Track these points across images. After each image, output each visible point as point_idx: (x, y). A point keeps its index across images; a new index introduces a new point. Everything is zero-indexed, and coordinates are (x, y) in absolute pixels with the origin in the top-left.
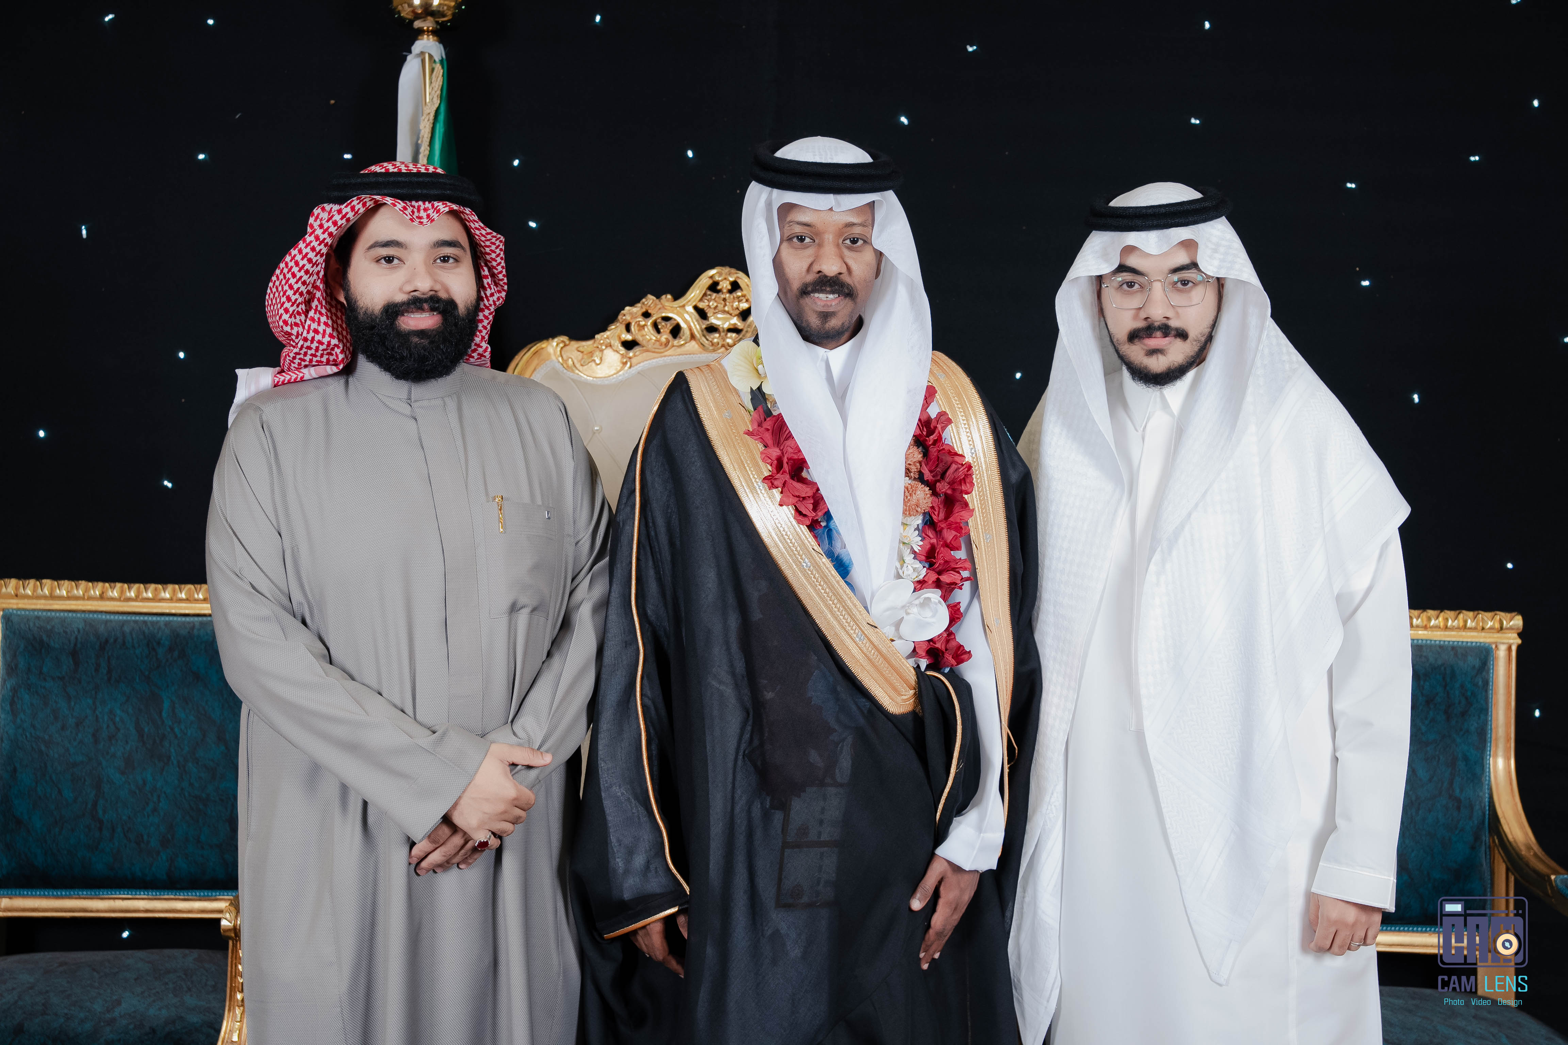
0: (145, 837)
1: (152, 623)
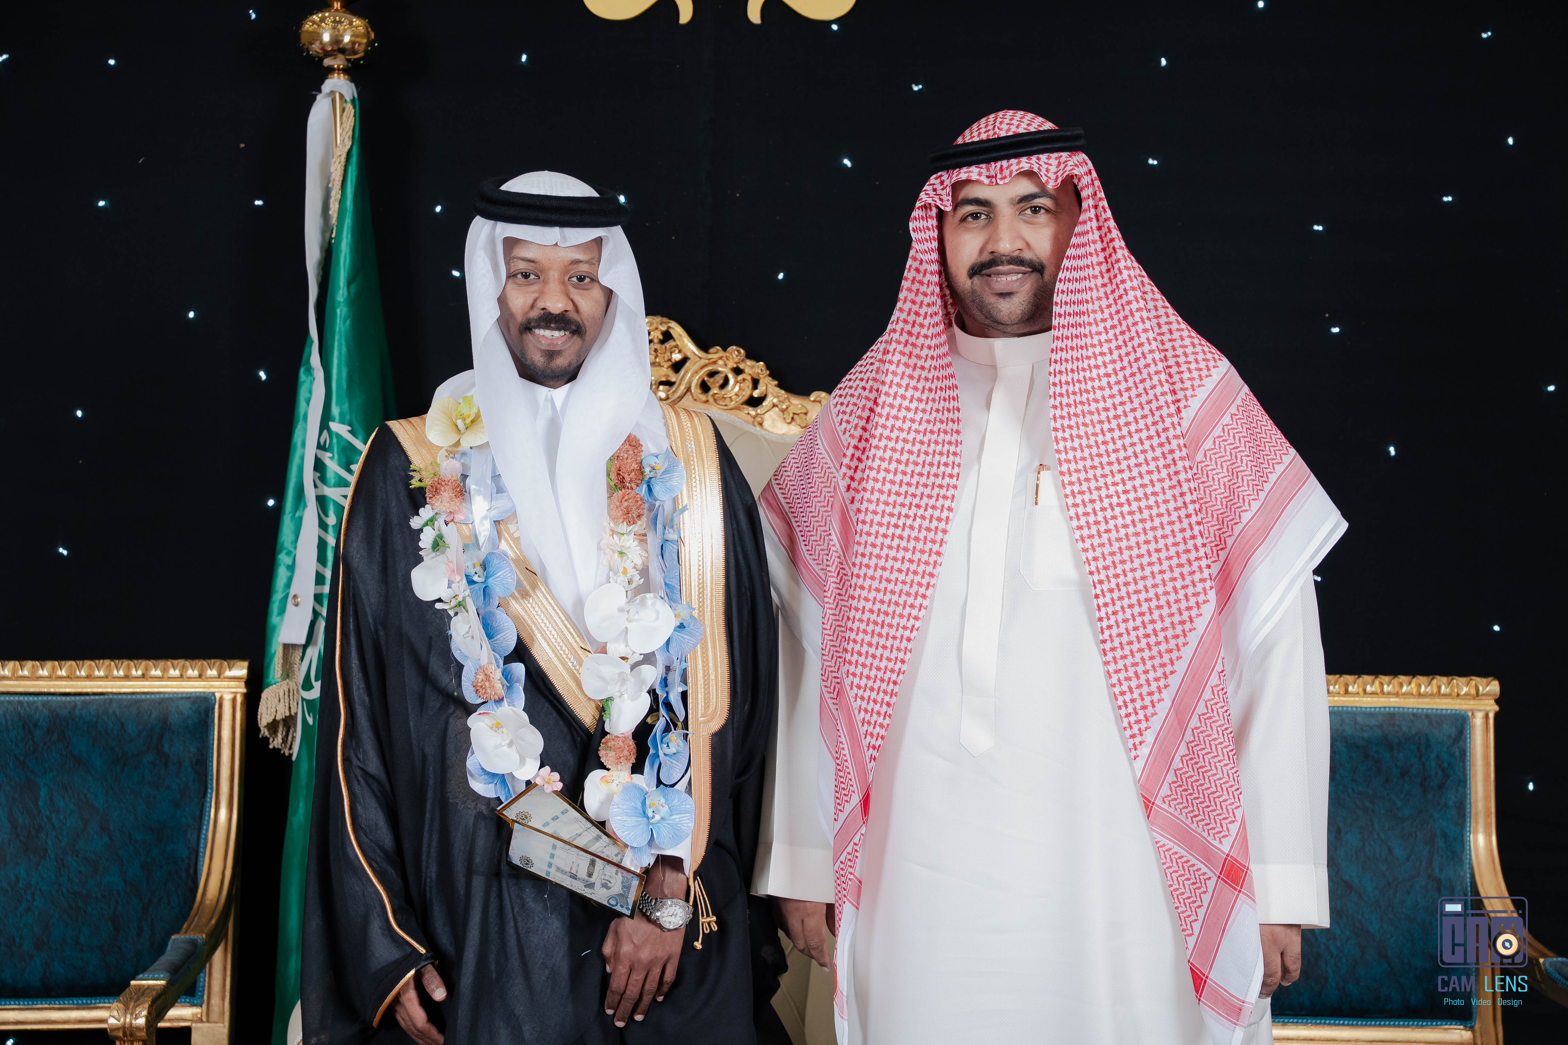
0: (17, 940)
1: (28, 703)
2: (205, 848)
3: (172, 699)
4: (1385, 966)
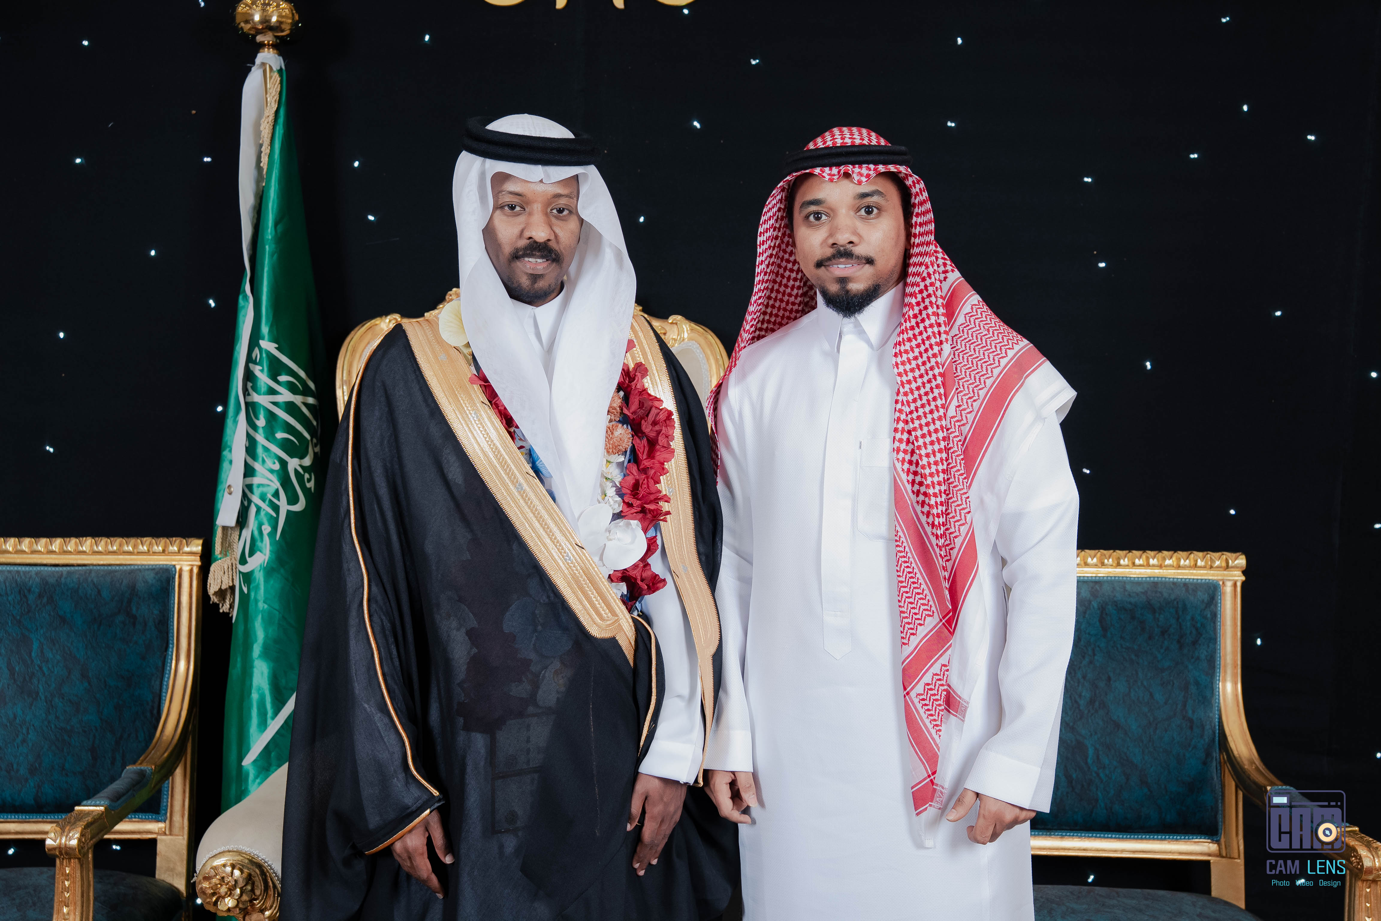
0: (15, 766)
1: (25, 573)
2: (166, 693)
3: (140, 570)
4: (1146, 790)
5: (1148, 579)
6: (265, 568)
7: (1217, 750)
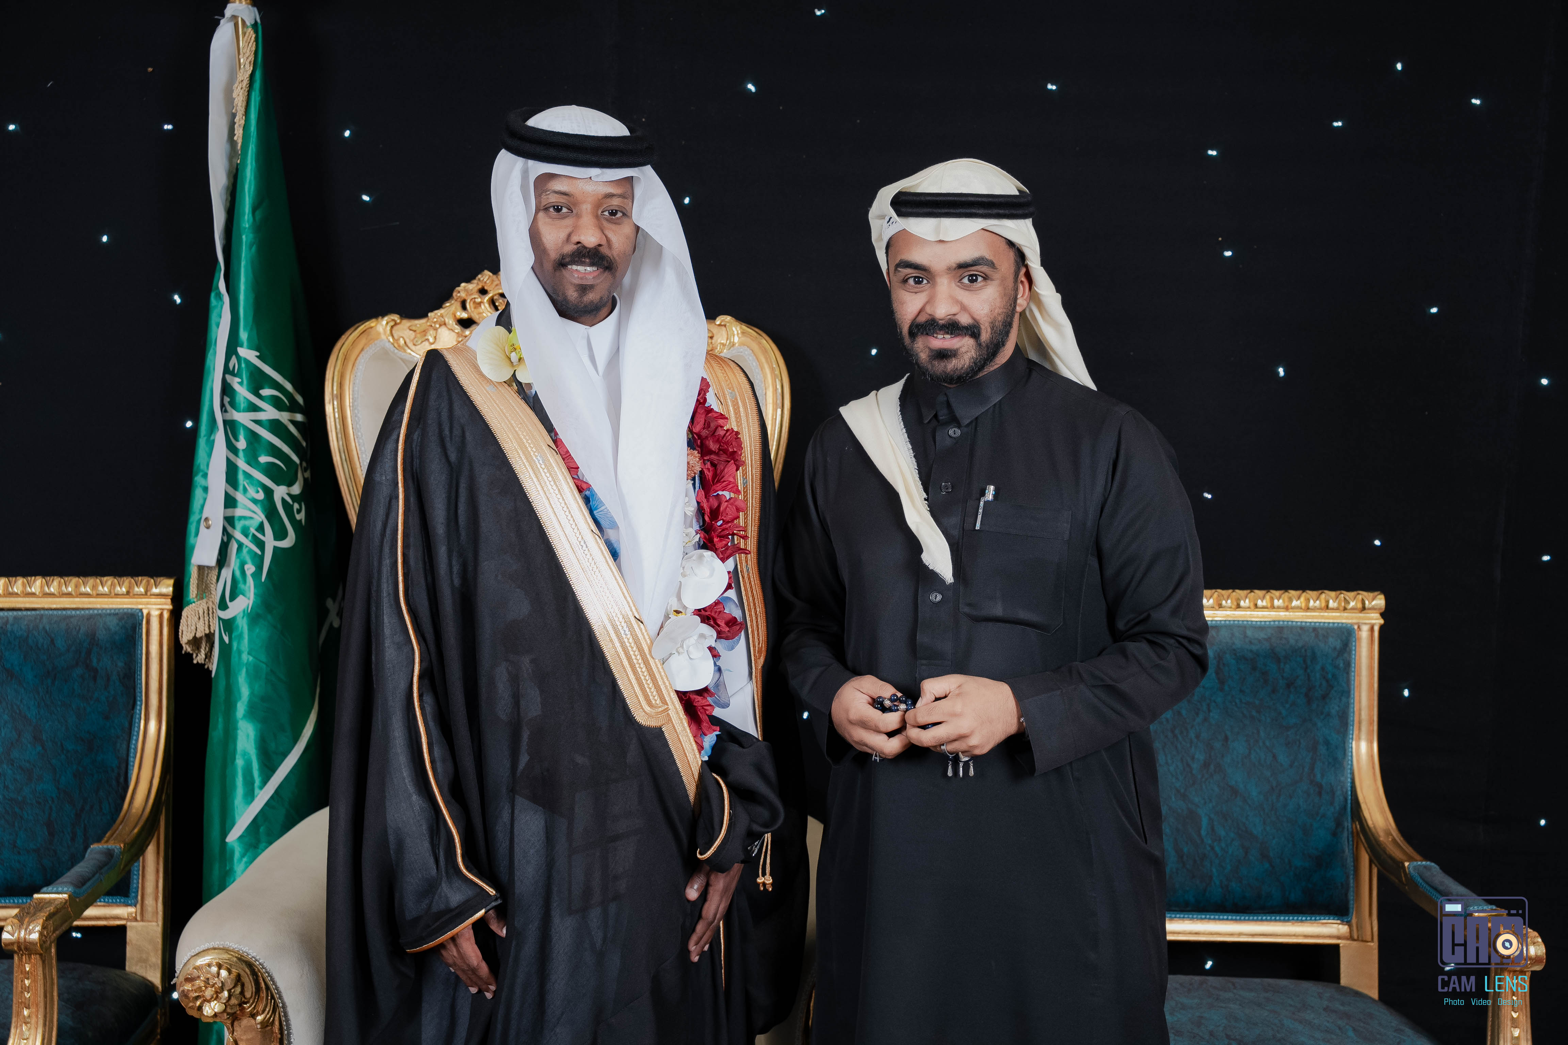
2: (135, 757)
3: (100, 615)
4: (1267, 865)
5: (1272, 623)
6: (249, 615)
7: (1349, 818)
